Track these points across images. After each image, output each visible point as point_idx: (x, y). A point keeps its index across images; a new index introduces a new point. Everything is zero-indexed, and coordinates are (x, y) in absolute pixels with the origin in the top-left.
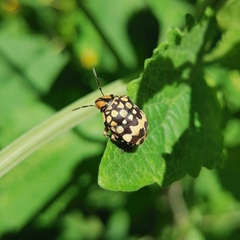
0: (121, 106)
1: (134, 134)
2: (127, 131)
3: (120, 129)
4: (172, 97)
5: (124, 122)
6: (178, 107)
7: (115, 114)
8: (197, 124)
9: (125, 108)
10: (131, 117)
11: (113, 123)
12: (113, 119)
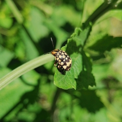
0: (63, 54)
1: (67, 66)
2: (65, 64)
3: (62, 63)
4: (75, 57)
5: (64, 60)
6: (78, 62)
7: (60, 57)
8: (85, 69)
9: (65, 55)
10: (67, 59)
11: (60, 61)
12: (60, 59)
